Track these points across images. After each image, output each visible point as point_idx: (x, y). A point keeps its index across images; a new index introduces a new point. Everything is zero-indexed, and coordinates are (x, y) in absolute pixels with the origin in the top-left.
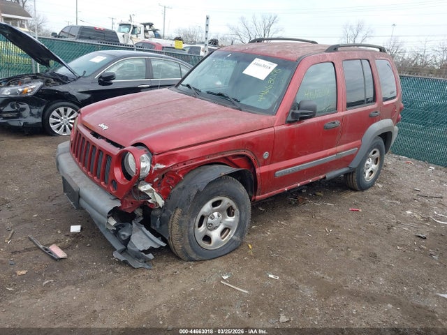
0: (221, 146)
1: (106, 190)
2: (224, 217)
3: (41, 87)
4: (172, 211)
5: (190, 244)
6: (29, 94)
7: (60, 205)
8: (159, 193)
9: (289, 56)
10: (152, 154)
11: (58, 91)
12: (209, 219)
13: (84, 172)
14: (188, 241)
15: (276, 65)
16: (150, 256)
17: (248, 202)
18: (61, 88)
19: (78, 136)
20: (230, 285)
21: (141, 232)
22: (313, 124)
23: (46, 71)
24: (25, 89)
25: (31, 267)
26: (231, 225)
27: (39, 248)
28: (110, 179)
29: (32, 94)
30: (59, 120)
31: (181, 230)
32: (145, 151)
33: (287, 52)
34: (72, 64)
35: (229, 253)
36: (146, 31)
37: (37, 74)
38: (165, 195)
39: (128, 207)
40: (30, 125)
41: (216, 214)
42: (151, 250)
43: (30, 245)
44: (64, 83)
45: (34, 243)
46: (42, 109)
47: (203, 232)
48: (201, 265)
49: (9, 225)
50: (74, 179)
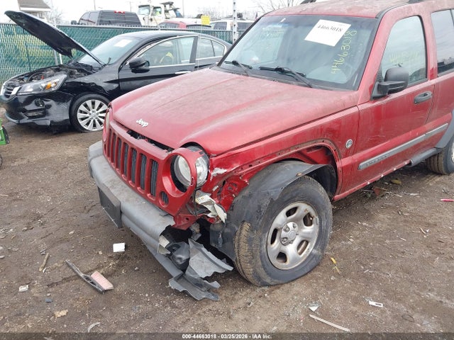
0: (296, 136)
1: (155, 204)
2: (301, 228)
3: (65, 80)
4: (238, 226)
5: (263, 266)
6: (53, 89)
7: (98, 216)
8: (219, 204)
9: (365, 12)
10: (209, 156)
11: (84, 83)
12: (283, 232)
13: (124, 181)
14: (260, 263)
15: (348, 26)
16: (216, 284)
17: (330, 206)
18: (87, 79)
19: (112, 135)
20: (322, 320)
21: (200, 253)
22: (401, 98)
23: (69, 62)
24: (49, 83)
25: (72, 305)
26: (310, 236)
27: (79, 277)
28: (158, 190)
29: (56, 88)
30: (88, 115)
31: (251, 250)
32: (201, 153)
33: (361, 8)
34: (96, 51)
35: (310, 272)
36: (166, 11)
37: (60, 66)
38: (227, 206)
39: (183, 223)
40: (57, 123)
41: (290, 225)
42: (215, 276)
43: (68, 273)
44: (89, 74)
45: (73, 270)
46: (69, 103)
47: (277, 248)
48: (278, 291)
49: (43, 247)
50: (112, 191)
